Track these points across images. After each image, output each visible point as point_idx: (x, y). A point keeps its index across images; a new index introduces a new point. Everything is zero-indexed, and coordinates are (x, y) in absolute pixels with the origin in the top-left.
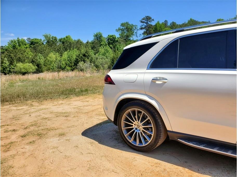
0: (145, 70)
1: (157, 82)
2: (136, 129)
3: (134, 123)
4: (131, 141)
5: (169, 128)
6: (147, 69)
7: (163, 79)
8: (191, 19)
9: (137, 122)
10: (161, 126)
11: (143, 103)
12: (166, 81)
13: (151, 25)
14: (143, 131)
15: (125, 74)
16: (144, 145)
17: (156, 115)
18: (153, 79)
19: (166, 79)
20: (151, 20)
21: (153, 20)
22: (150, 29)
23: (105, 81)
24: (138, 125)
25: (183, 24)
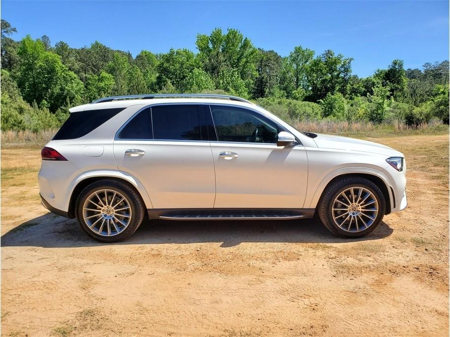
0: (112, 141)
1: (132, 155)
2: (105, 216)
3: (102, 208)
4: (99, 232)
5: (148, 206)
6: (114, 140)
7: (140, 151)
8: (97, 44)
9: (106, 207)
10: (140, 205)
11: (115, 182)
12: (143, 153)
13: (12, 41)
14: (116, 216)
15: (83, 146)
16: (119, 233)
17: (134, 194)
18: (126, 152)
19: (143, 151)
20: (9, 29)
21: (14, 30)
22: (9, 48)
23: (42, 157)
24: (107, 211)
25: (83, 49)
